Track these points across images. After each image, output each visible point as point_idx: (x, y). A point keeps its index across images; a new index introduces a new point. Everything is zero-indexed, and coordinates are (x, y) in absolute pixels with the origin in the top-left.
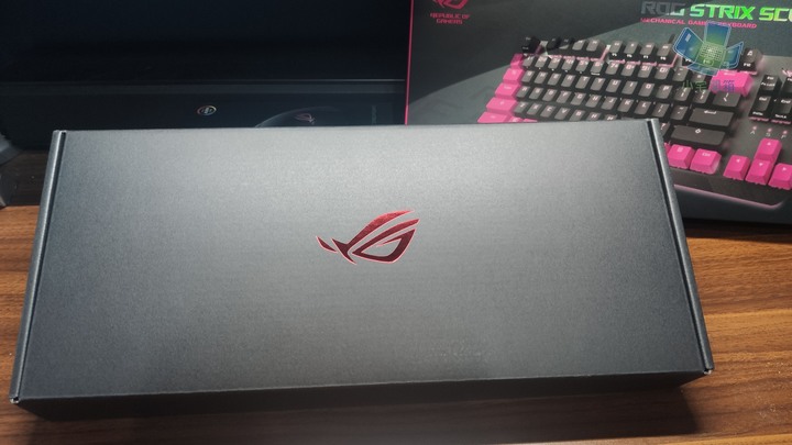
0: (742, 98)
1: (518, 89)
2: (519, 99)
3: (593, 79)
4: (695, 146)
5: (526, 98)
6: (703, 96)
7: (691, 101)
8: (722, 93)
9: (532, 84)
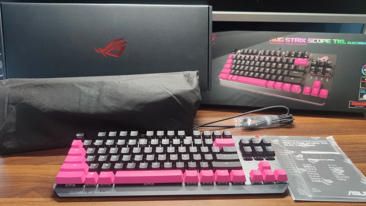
0: (306, 67)
1: (232, 66)
2: (232, 69)
3: (256, 62)
4: (292, 83)
5: (234, 69)
6: (293, 67)
7: (289, 68)
8: (299, 66)
9: (236, 64)
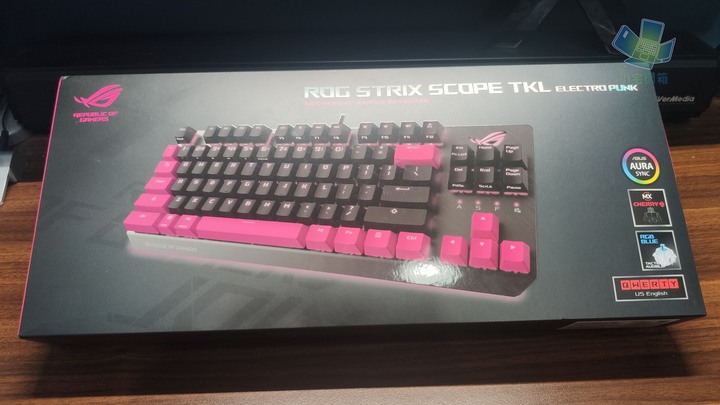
0: (435, 171)
1: (173, 182)
4: (396, 229)
5: (183, 191)
6: (390, 172)
9: (189, 176)
